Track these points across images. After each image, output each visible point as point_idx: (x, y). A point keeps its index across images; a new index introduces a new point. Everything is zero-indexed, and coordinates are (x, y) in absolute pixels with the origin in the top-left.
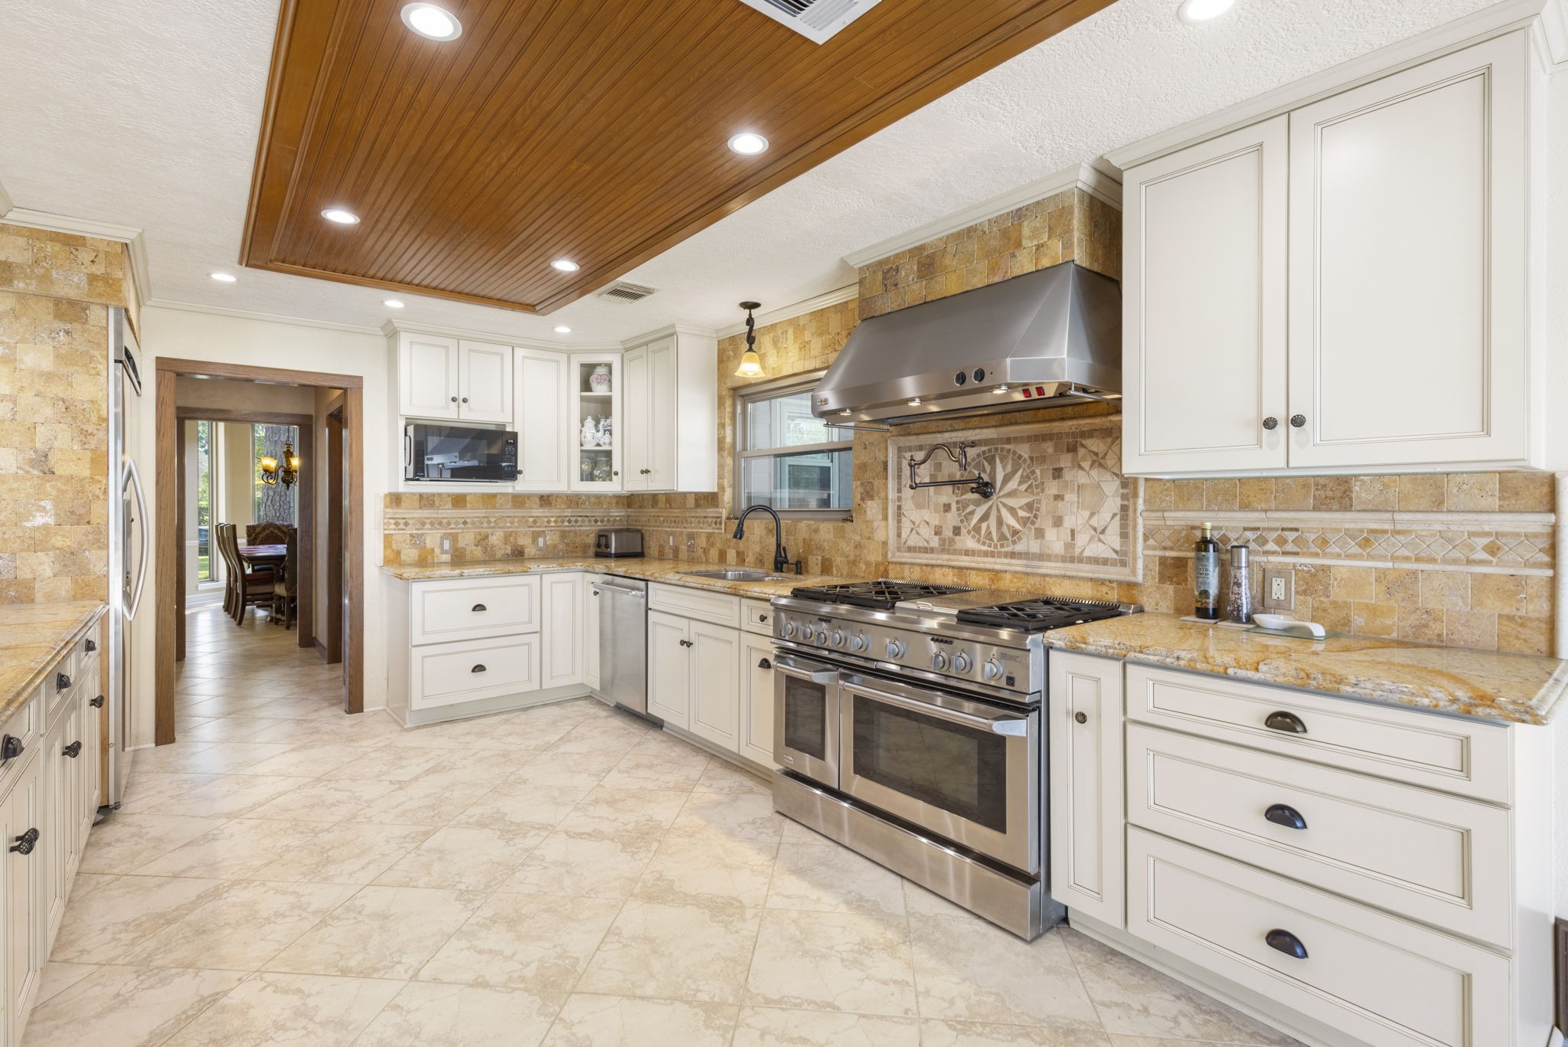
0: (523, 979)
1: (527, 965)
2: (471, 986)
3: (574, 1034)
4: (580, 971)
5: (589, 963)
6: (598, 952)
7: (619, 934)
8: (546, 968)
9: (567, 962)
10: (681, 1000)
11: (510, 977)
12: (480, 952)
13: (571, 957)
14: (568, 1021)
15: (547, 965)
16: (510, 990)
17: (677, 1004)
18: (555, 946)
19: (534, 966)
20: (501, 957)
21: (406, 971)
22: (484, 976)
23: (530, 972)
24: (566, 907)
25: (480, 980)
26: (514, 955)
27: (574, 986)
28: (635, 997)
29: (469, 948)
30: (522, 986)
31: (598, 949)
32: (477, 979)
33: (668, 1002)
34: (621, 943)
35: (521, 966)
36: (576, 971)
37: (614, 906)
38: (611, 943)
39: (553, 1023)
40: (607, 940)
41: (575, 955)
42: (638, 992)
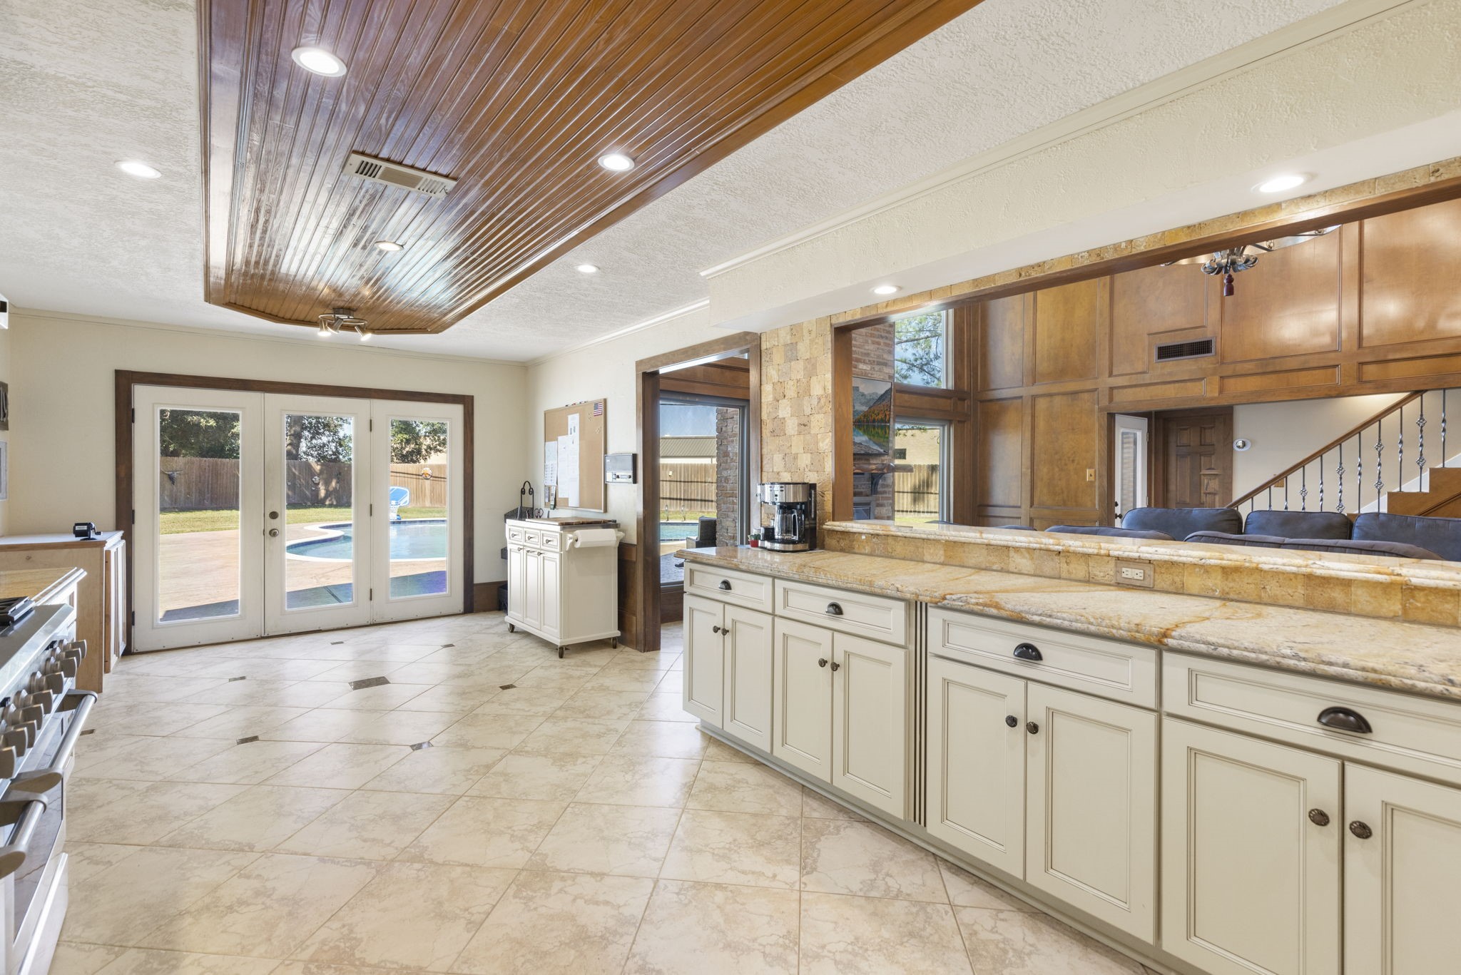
0: (563, 879)
1: (561, 891)
2: (604, 874)
3: (521, 843)
4: (513, 886)
5: (504, 894)
6: (494, 904)
7: (470, 922)
8: (543, 888)
9: (524, 894)
10: (436, 864)
11: (574, 880)
12: (607, 903)
13: (520, 898)
14: (525, 851)
15: (543, 891)
16: (572, 871)
17: (441, 861)
18: (535, 909)
19: (554, 890)
20: (586, 898)
21: (666, 887)
22: (596, 881)
23: (557, 885)
24: (522, 960)
25: (599, 878)
26: (574, 900)
27: (519, 874)
28: (472, 866)
29: (619, 907)
30: (562, 874)
31: (494, 906)
32: (602, 879)
33: (447, 863)
34: (469, 913)
35: (566, 889)
36: (517, 886)
37: (465, 962)
38: (480, 913)
39: (536, 850)
40: (483, 916)
41: (517, 900)
42: (468, 869)
